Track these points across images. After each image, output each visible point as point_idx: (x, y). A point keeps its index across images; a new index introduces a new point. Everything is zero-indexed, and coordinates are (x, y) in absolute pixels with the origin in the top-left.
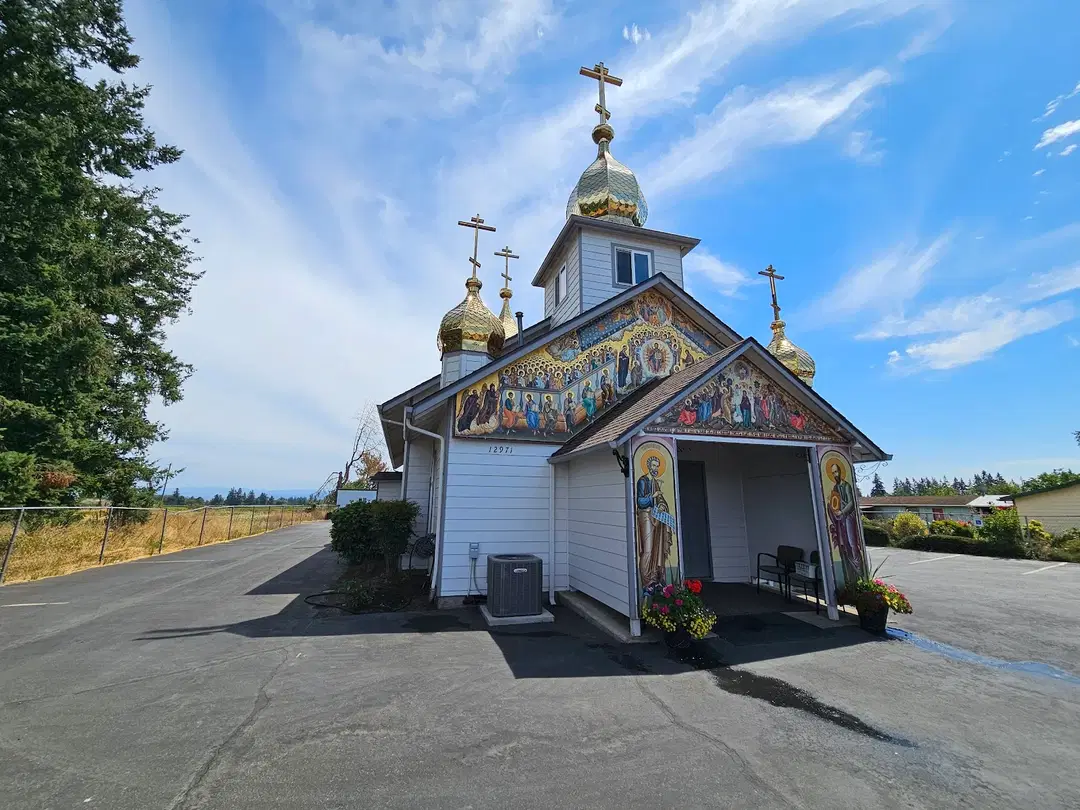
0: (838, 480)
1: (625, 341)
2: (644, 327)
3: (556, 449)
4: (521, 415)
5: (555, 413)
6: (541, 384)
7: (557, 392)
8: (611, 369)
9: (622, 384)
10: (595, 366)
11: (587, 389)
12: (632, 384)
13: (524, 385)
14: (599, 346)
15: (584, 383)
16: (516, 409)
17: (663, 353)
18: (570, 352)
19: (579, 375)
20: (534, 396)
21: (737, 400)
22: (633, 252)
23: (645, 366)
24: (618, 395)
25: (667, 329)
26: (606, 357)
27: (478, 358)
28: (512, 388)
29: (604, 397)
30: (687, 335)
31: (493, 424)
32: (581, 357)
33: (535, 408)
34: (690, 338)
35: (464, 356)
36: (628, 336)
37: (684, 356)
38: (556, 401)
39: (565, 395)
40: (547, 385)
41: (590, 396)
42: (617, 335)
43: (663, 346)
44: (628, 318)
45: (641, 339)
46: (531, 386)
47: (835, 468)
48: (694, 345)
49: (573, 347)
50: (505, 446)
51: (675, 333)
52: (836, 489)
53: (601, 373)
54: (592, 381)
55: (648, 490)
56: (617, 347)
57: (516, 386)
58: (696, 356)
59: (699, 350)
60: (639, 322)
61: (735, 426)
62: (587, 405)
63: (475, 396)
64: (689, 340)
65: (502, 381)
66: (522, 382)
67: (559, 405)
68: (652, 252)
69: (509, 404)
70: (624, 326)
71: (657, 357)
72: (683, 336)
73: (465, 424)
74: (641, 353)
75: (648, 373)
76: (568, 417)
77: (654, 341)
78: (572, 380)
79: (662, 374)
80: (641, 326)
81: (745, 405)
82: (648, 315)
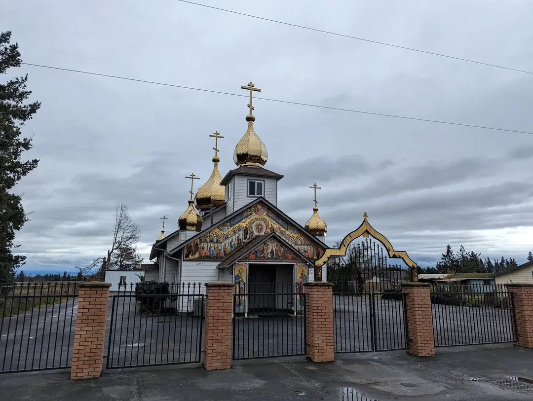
0: (302, 274)
1: (247, 223)
2: (255, 216)
3: (219, 263)
4: (207, 252)
5: (220, 250)
6: (215, 240)
7: (221, 243)
8: (241, 233)
9: (245, 238)
10: (235, 233)
11: (232, 241)
12: (249, 238)
13: (208, 241)
14: (237, 225)
15: (230, 240)
16: (205, 250)
17: (262, 226)
18: (226, 228)
19: (229, 236)
20: (213, 245)
21: (269, 251)
22: (256, 182)
23: (254, 231)
24: (244, 243)
25: (264, 217)
26: (239, 229)
27: (192, 232)
28: (204, 242)
29: (238, 244)
30: (272, 218)
31: (197, 255)
32: (230, 229)
33: (212, 249)
34: (273, 219)
35: (187, 232)
36: (248, 220)
37: (270, 226)
38: (221, 246)
39: (223, 244)
40: (217, 240)
41: (233, 243)
42: (244, 220)
43: (262, 223)
44: (249, 213)
45: (253, 221)
46: (211, 241)
47: (301, 270)
48: (274, 222)
49: (227, 226)
50: (201, 263)
51: (267, 218)
52: (301, 277)
53: (237, 235)
54: (234, 237)
55: (238, 278)
56: (244, 225)
57: (206, 242)
58: (275, 226)
59: (277, 224)
60: (253, 215)
61: (268, 259)
62: (231, 247)
63: (191, 246)
64: (272, 220)
65: (200, 240)
66: (208, 240)
67: (221, 248)
68: (264, 181)
69: (203, 248)
70: (247, 217)
71: (260, 227)
72: (270, 219)
73: (187, 256)
74: (253, 227)
75: (256, 233)
76: (224, 251)
77: (259, 221)
78: (227, 238)
79: (262, 234)
80: (254, 216)
81: (272, 252)
82: (256, 212)
